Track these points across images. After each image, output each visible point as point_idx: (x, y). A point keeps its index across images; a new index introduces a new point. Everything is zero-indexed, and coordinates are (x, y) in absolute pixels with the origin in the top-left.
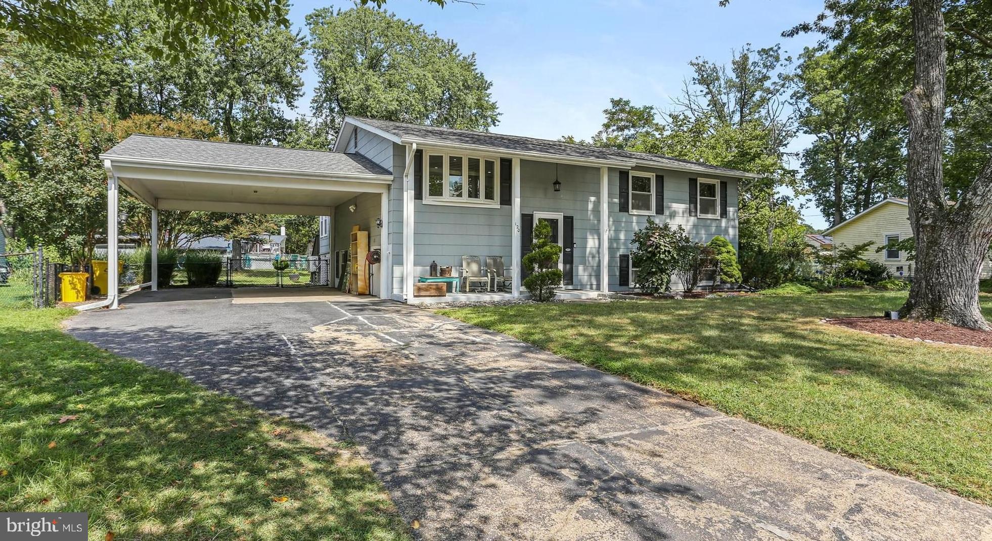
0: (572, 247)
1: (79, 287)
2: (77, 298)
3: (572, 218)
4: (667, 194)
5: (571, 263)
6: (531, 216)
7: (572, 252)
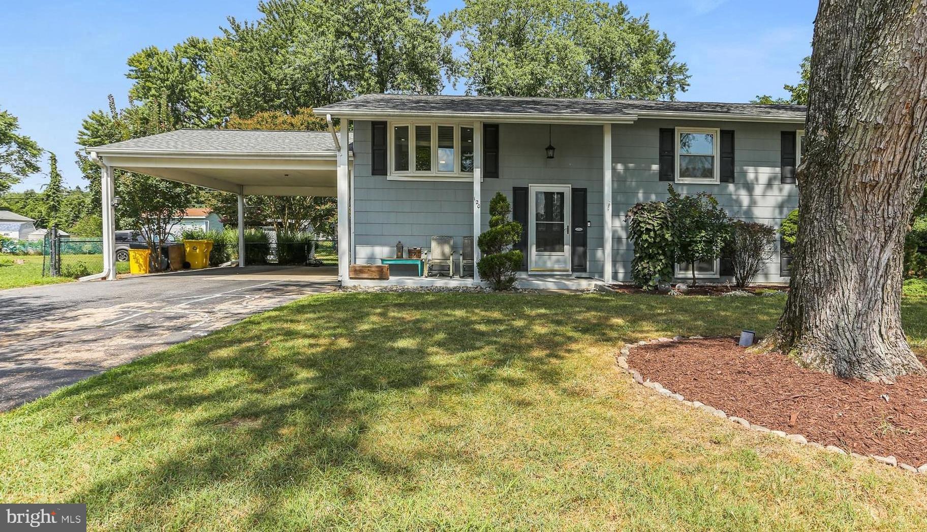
0: (585, 226)
1: (141, 261)
2: (140, 271)
3: (584, 191)
4: (738, 155)
5: (584, 245)
6: (526, 190)
7: (585, 232)
